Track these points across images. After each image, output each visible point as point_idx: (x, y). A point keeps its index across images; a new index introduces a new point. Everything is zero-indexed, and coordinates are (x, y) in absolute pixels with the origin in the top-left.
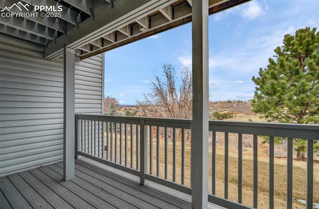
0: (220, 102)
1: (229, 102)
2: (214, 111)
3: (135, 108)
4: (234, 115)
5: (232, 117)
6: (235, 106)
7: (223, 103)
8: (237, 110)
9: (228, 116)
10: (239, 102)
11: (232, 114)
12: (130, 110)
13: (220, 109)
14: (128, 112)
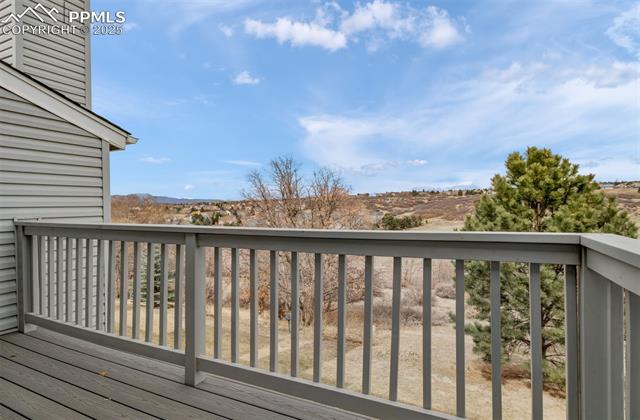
0: (396, 193)
1: (415, 193)
2: (385, 212)
3: (215, 208)
4: (424, 221)
5: (420, 224)
6: (426, 201)
7: (403, 195)
8: (428, 210)
9: (413, 223)
10: (433, 192)
11: (420, 219)
12: (202, 210)
13: (398, 209)
14: (196, 216)
